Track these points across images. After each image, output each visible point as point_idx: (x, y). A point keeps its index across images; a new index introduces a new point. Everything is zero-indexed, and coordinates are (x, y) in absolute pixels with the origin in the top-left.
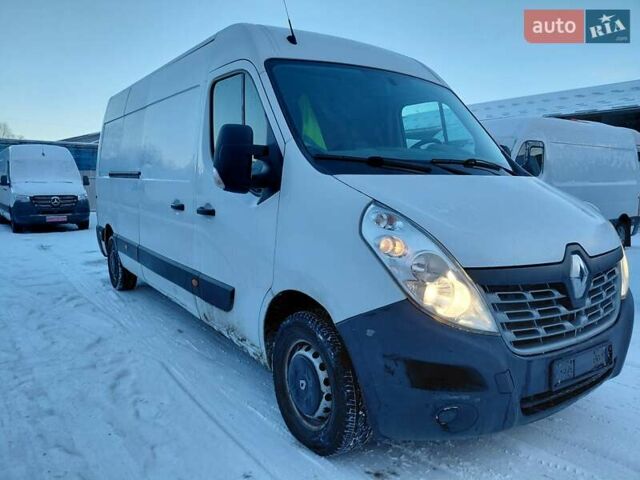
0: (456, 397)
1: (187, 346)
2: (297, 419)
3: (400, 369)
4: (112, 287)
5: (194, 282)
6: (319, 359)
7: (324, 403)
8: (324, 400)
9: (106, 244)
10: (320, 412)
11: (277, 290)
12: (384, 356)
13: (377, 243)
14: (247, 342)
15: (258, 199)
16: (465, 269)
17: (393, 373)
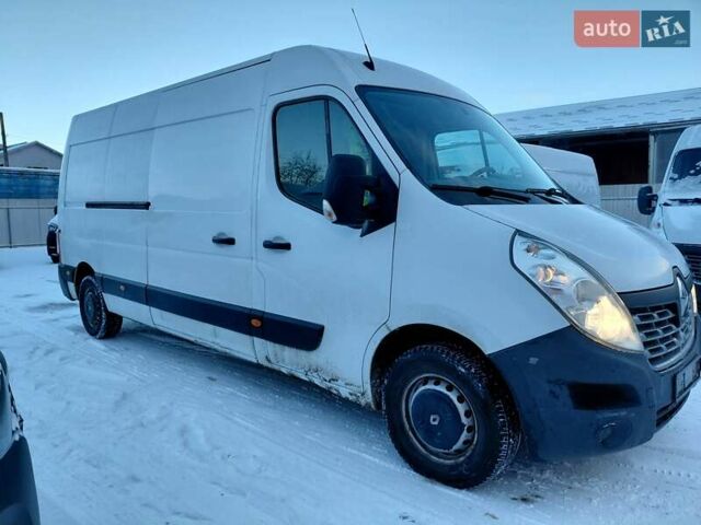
0: (616, 414)
1: (232, 394)
2: (422, 455)
3: (565, 393)
4: (87, 335)
5: (255, 323)
6: (454, 391)
7: (464, 436)
8: (465, 432)
9: (77, 285)
10: (459, 445)
11: (395, 325)
12: (550, 382)
13: (534, 272)
14: (340, 381)
15: (360, 230)
16: (618, 293)
17: (557, 397)
